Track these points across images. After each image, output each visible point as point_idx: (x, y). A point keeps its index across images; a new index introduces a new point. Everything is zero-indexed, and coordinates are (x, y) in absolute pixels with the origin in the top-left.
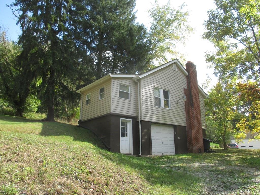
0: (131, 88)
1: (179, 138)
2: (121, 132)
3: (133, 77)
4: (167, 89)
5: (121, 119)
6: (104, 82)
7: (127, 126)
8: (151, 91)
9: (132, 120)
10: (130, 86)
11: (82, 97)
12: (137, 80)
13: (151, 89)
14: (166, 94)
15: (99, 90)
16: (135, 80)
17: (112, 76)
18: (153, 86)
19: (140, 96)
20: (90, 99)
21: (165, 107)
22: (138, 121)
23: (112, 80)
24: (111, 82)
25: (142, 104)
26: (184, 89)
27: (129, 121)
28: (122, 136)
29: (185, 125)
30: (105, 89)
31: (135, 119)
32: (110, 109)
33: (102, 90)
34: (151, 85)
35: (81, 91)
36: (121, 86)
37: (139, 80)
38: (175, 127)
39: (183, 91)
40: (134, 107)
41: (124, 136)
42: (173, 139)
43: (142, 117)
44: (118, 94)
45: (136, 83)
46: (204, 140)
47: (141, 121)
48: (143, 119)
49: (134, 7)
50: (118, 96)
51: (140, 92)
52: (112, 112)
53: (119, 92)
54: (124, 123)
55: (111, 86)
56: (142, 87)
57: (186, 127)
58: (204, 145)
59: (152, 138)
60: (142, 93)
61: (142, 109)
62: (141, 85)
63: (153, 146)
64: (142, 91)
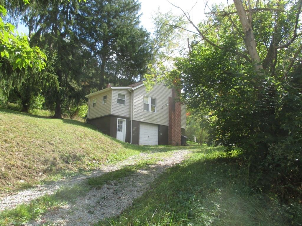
0: (126, 96)
1: (161, 134)
2: (117, 128)
3: (128, 89)
4: (154, 97)
5: (118, 118)
6: (106, 92)
7: (122, 124)
8: (141, 99)
9: (126, 120)
10: (125, 95)
11: (89, 101)
12: (131, 91)
13: (141, 97)
14: (153, 101)
15: (103, 97)
16: (130, 91)
17: (112, 88)
18: (143, 95)
19: (133, 102)
20: (95, 103)
21: (151, 111)
22: (130, 121)
23: (113, 91)
24: (112, 92)
25: (134, 109)
26: (169, 98)
27: (124, 120)
28: (118, 131)
29: (168, 125)
30: (107, 97)
31: (128, 119)
32: (110, 112)
33: (105, 97)
34: (142, 95)
35: (88, 96)
36: (119, 95)
37: (133, 91)
38: (159, 126)
39: (168, 99)
40: (128, 111)
41: (120, 131)
42: (157, 135)
43: (134, 118)
44: (117, 101)
45: (131, 93)
46: (182, 137)
47: (133, 121)
48: (134, 119)
49: (140, 9)
50: (117, 102)
51: (133, 99)
52: (111, 114)
53: (117, 99)
54: (120, 122)
55: (111, 95)
56: (134, 96)
57: (168, 126)
58: (182, 141)
59: (140, 133)
60: (134, 100)
61: (134, 112)
62: (134, 94)
63: (140, 139)
64: (134, 99)
